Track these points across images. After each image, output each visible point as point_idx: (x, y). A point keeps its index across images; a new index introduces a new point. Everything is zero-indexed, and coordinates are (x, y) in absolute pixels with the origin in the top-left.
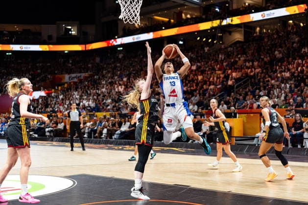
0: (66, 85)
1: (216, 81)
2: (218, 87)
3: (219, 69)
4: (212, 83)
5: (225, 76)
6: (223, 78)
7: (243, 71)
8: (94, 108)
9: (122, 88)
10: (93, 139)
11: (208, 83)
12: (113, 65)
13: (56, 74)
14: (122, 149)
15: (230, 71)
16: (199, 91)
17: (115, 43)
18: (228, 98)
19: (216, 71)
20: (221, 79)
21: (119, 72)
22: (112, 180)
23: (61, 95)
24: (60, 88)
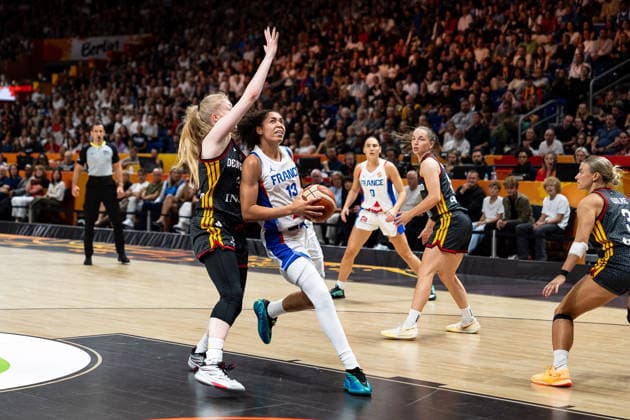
0: (73, 71)
1: (532, 66)
2: (537, 84)
3: (542, 30)
4: (517, 73)
5: (560, 50)
6: (554, 57)
7: (618, 35)
8: (155, 140)
9: (238, 81)
10: (148, 231)
11: (505, 69)
12: (213, 13)
13: (45, 36)
15: (575, 36)
16: (478, 96)
18: (568, 118)
19: (530, 33)
20: (547, 58)
21: (231, 34)
23: (58, 99)
24: (55, 78)
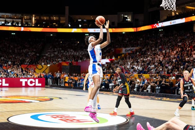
0: (123, 55)
8: (141, 71)
13: (117, 48)
14: (161, 100)
17: (157, 26)
22: (153, 120)
24: (119, 57)
